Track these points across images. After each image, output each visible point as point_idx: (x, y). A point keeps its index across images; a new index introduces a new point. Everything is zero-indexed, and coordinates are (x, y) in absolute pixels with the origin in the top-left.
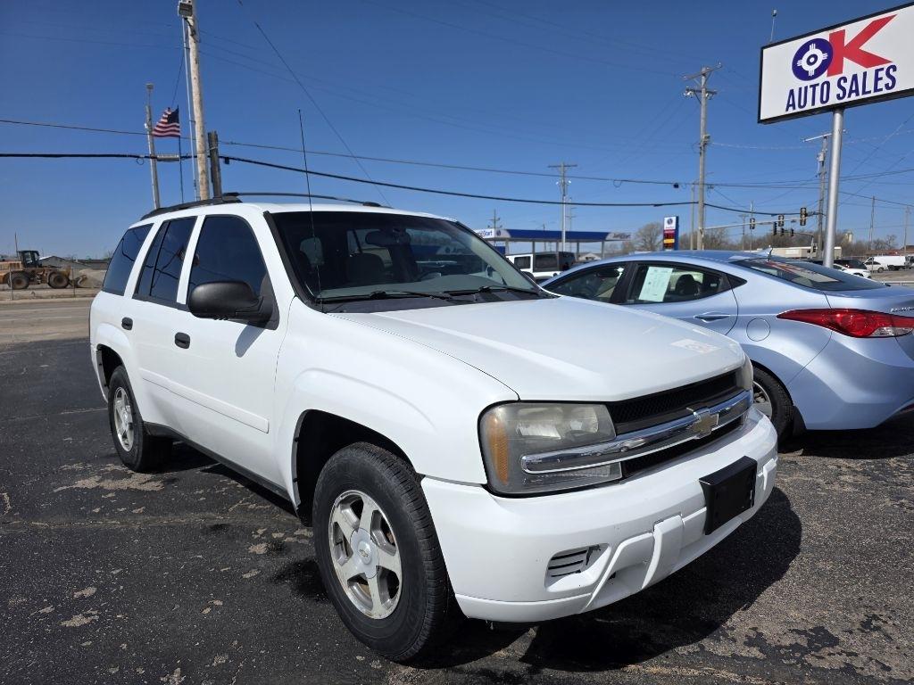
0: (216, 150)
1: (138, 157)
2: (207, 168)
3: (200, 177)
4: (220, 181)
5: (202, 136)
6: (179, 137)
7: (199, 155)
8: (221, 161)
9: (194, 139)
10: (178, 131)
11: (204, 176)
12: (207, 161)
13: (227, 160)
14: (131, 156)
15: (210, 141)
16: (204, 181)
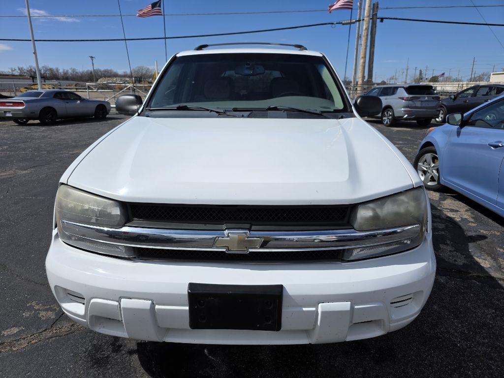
0: (376, 14)
1: (333, 24)
2: (369, 26)
3: (364, 32)
4: (375, 34)
5: (369, 6)
6: (352, 9)
7: (365, 19)
8: (378, 21)
9: (364, 9)
10: (352, 5)
11: (366, 31)
12: (369, 22)
13: (382, 20)
14: (329, 24)
15: (373, 9)
16: (366, 34)
